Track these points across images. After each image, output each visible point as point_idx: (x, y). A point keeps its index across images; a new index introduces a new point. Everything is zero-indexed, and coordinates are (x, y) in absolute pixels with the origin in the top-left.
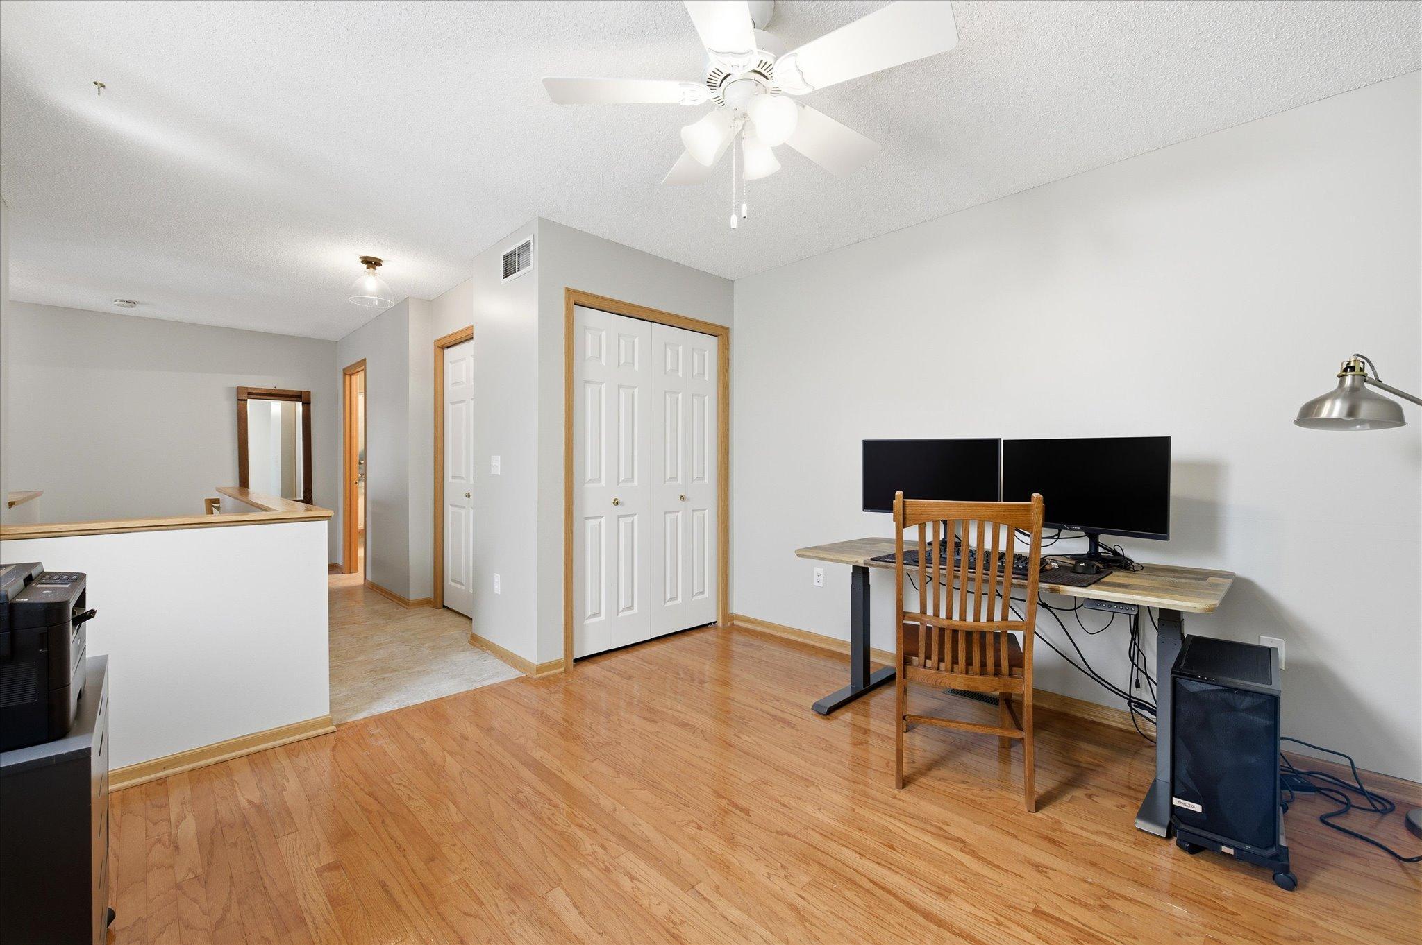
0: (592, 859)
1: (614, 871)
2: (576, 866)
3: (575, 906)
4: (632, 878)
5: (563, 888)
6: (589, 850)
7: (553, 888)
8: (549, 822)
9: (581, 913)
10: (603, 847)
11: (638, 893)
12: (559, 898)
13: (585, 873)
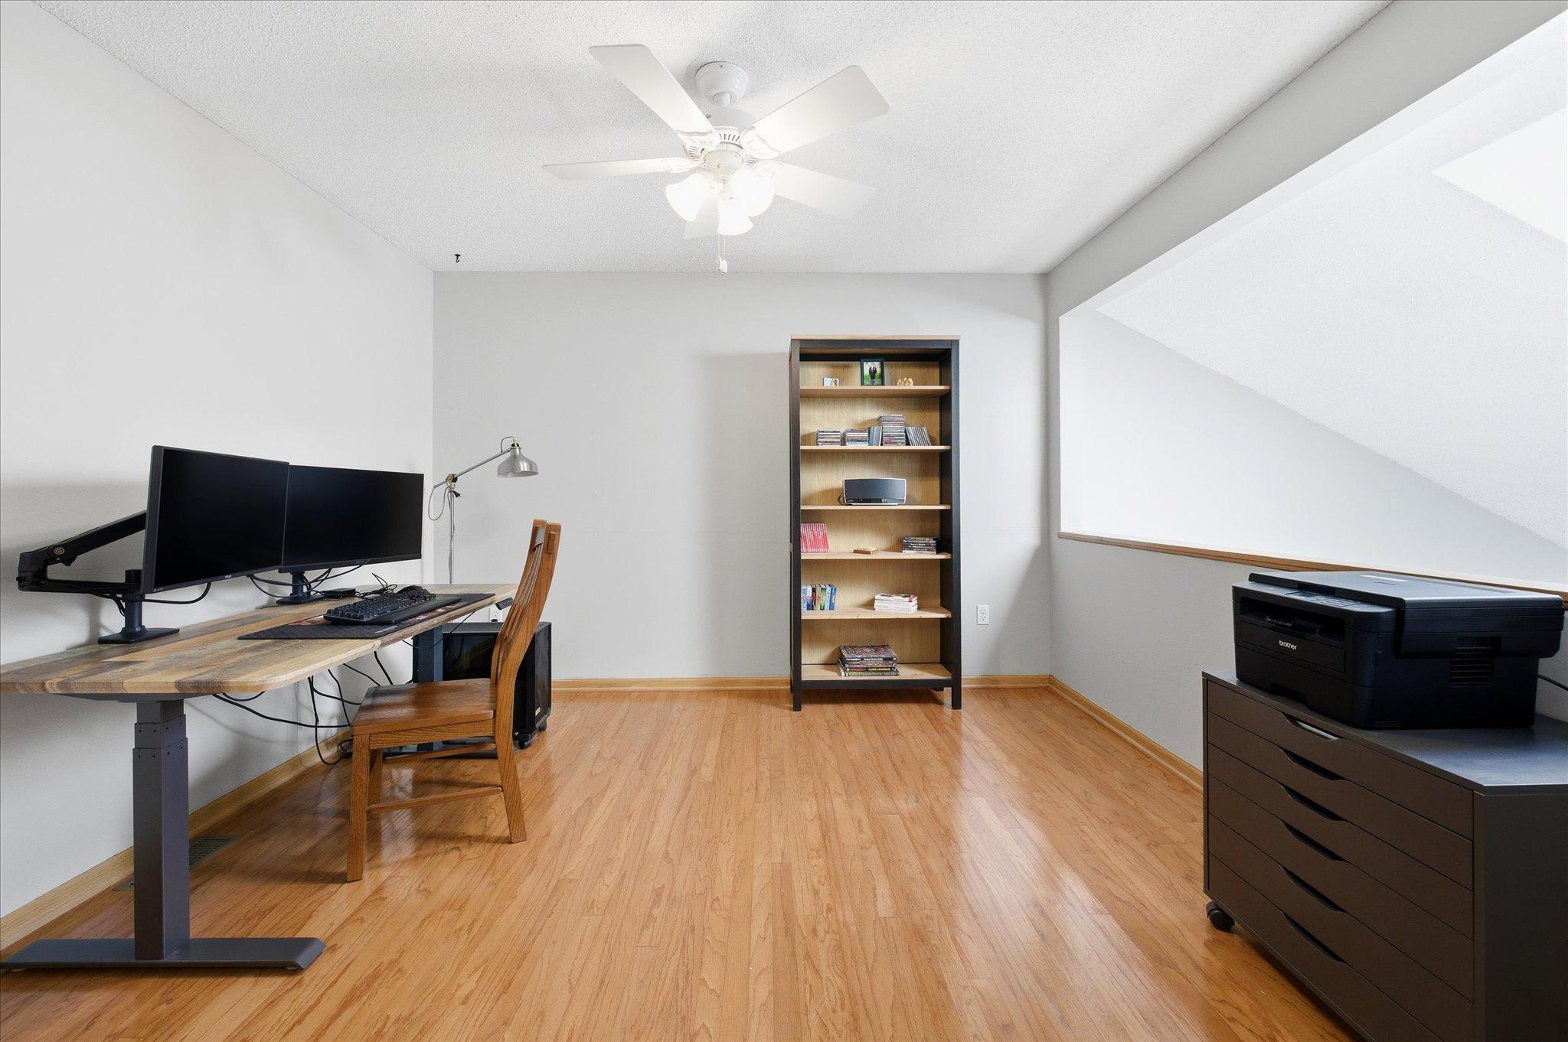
0: (834, 926)
1: (825, 905)
2: (853, 928)
3: (875, 896)
4: (816, 892)
5: (877, 914)
6: (829, 937)
7: (885, 918)
8: (847, 1002)
9: (875, 889)
10: (814, 932)
11: (823, 879)
12: (884, 906)
13: (850, 918)
